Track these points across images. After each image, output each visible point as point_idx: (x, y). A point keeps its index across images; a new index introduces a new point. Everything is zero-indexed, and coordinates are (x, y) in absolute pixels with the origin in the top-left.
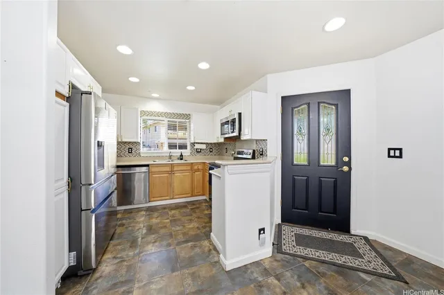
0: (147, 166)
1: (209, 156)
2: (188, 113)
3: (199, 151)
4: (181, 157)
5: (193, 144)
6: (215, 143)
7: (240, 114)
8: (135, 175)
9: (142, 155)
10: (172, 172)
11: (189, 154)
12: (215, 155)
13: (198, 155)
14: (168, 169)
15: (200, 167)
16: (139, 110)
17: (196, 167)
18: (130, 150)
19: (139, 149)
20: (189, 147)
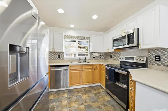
0: (68, 66)
1: (99, 60)
2: (88, 37)
3: (94, 57)
4: (85, 61)
5: (91, 53)
6: (102, 53)
7: (138, 29)
8: (61, 71)
9: (65, 59)
10: (82, 70)
11: (89, 59)
12: (102, 59)
13: (94, 59)
14: (80, 68)
15: (98, 67)
16: (64, 35)
17: (95, 67)
18: (59, 57)
19: (64, 56)
20: (89, 55)
